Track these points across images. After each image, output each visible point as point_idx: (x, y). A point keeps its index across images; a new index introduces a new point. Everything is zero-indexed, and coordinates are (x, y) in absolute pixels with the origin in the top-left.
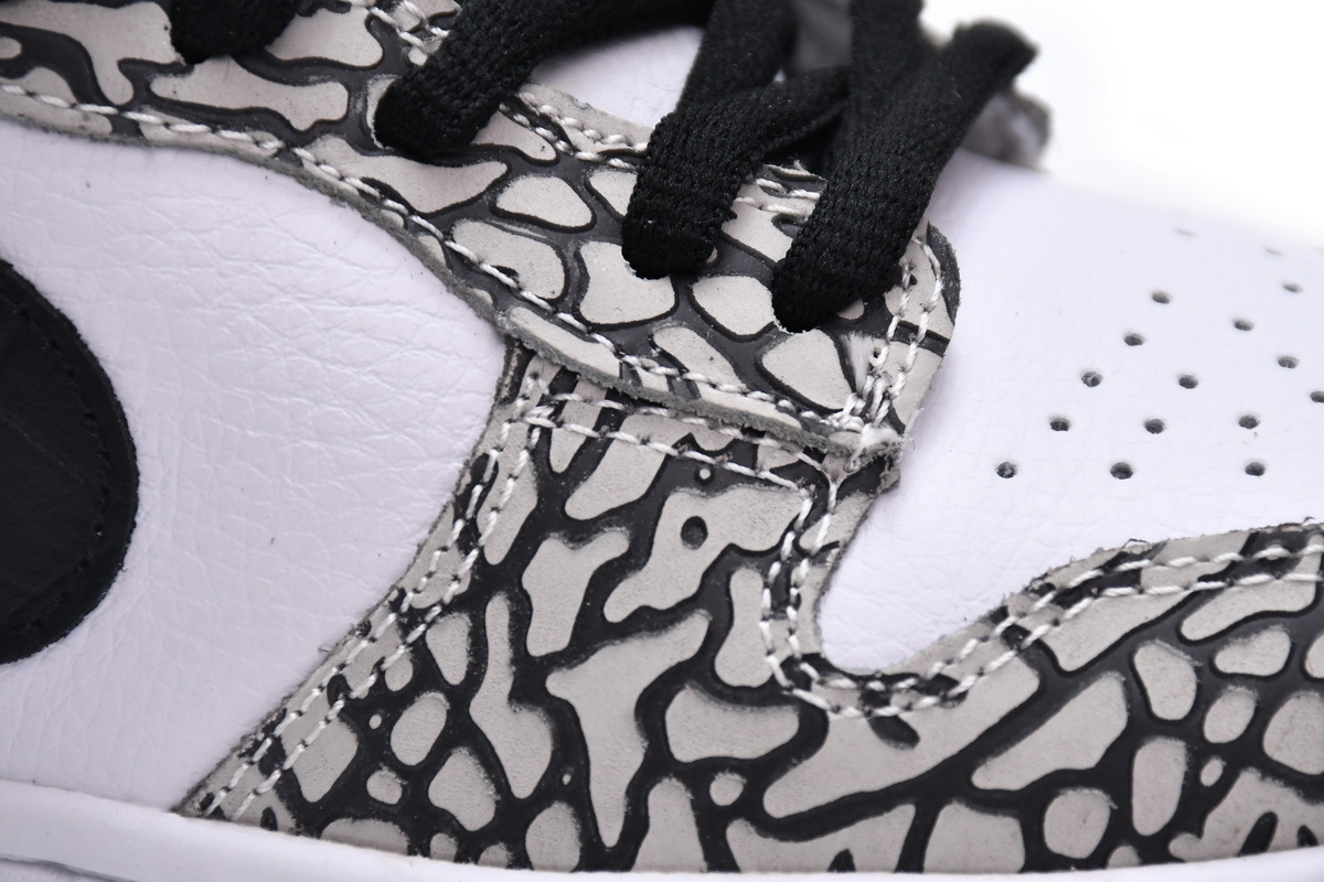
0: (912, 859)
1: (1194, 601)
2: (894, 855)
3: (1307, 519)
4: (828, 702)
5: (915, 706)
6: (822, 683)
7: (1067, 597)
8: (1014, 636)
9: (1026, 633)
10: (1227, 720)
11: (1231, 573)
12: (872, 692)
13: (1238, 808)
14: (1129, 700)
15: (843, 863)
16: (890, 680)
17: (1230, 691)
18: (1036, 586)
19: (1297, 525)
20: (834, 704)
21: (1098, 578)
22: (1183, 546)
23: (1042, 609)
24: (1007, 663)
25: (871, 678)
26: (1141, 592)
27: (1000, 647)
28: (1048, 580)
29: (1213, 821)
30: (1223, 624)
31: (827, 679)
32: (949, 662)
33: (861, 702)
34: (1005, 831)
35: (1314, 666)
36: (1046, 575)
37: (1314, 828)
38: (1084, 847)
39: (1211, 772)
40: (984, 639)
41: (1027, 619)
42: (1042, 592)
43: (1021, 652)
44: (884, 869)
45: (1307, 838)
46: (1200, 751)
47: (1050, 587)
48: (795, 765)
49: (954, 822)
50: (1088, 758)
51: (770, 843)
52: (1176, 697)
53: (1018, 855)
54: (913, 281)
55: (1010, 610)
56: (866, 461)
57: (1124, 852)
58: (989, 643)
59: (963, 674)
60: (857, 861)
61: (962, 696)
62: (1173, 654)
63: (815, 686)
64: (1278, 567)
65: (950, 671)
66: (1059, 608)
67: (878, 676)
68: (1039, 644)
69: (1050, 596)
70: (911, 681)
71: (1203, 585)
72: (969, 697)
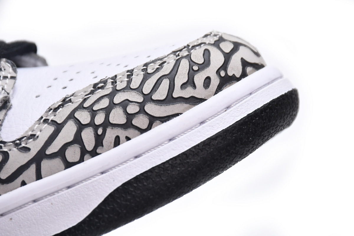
0: (39, 177)
1: (85, 100)
2: (34, 177)
3: (106, 77)
4: (7, 149)
5: (27, 143)
6: (5, 146)
7: (56, 109)
8: (46, 121)
9: (48, 120)
10: (99, 119)
11: (92, 92)
12: (16, 144)
13: (109, 137)
14: (76, 123)
15: (24, 183)
16: (20, 139)
17: (98, 113)
18: (48, 110)
19: (104, 79)
20: (9, 149)
21: (62, 104)
22: (79, 91)
23: (51, 114)
24: (46, 127)
25: (16, 141)
26: (73, 103)
27: (43, 124)
28: (50, 108)
29: (105, 142)
30: (93, 102)
31: (5, 145)
32: (33, 131)
33: (15, 146)
34: (58, 162)
35: (115, 102)
36: (49, 107)
37: (129, 136)
38: (77, 158)
39: (100, 131)
40: (39, 124)
41: (48, 117)
42: (49, 111)
43: (49, 124)
44: (34, 181)
45: (128, 139)
46: (96, 127)
47: (51, 109)
48: (4, 165)
49: (45, 164)
50: (71, 138)
51: (5, 185)
52: (86, 119)
53: (62, 166)
54: (5, 70)
55: (43, 117)
56: (3, 103)
57: (86, 156)
58: (40, 124)
59: (36, 133)
60: (26, 182)
61: (38, 137)
62: (83, 111)
63: (3, 147)
64: (102, 88)
65: (34, 133)
66: (54, 112)
67: (17, 140)
68: (52, 121)
69: (52, 111)
70: (25, 138)
71: (86, 97)
72: (39, 136)
